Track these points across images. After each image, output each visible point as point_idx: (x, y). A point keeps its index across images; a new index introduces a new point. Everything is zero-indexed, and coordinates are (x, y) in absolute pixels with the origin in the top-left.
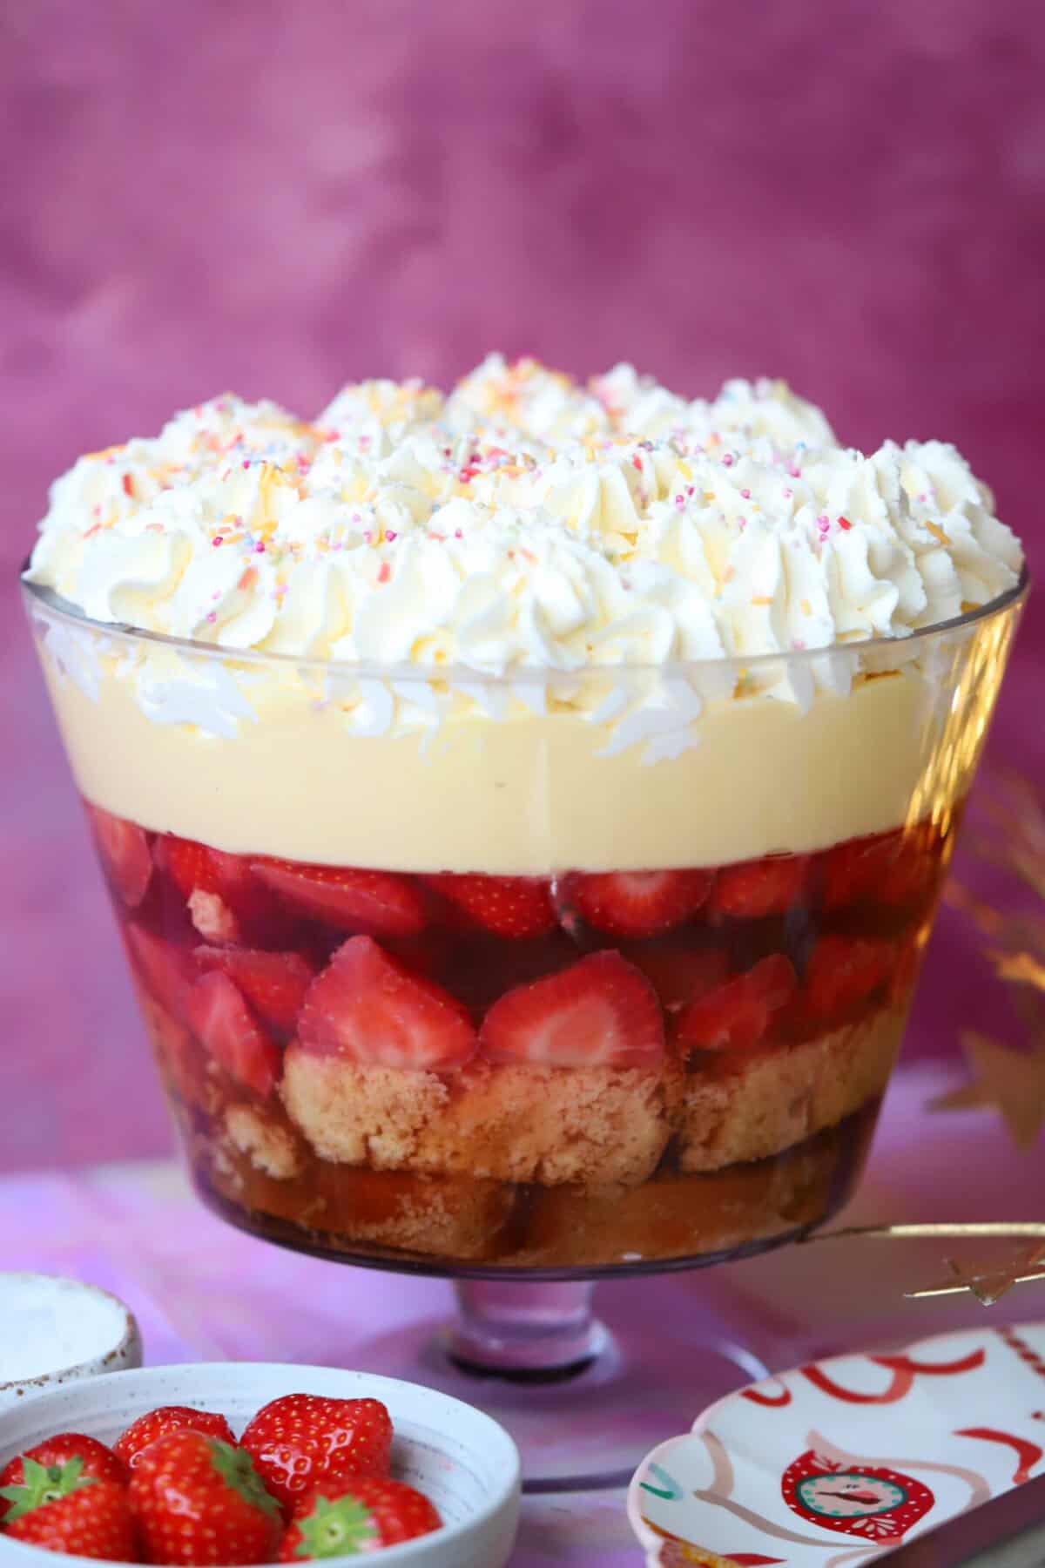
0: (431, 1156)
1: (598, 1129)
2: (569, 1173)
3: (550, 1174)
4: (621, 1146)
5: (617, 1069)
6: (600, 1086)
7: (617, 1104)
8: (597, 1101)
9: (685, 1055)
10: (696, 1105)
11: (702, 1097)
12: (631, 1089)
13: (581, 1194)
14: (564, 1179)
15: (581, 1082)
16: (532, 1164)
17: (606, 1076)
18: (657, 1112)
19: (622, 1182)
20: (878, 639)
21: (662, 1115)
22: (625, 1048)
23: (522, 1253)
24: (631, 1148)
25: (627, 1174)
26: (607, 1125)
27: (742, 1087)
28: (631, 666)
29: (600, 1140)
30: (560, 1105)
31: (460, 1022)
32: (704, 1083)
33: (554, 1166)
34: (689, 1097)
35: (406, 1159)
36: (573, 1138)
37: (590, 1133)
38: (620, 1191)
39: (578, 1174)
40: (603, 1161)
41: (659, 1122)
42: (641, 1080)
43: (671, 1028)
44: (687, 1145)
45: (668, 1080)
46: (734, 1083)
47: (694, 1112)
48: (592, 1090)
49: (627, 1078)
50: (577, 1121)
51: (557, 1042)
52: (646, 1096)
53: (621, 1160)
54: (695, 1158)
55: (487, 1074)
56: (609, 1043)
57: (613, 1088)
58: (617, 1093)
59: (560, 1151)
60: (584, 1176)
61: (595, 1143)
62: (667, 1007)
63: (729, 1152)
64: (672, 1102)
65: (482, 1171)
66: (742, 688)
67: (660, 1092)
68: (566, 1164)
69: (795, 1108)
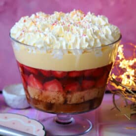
0: (40, 99)
1: (57, 98)
5: (58, 92)
6: (56, 94)
7: (58, 96)
9: (66, 91)
11: (69, 96)
12: (60, 94)
16: (50, 101)
19: (60, 104)
20: (86, 49)
21: (64, 97)
24: (60, 101)
28: (56, 49)
34: (67, 96)
36: (54, 99)
43: (64, 88)
47: (67, 98)
50: (54, 97)
54: (68, 102)
56: (57, 89)
57: (58, 94)
62: (63, 86)
65: (45, 101)
66: (69, 52)
67: (63, 95)
68: (53, 101)
69: (81, 98)
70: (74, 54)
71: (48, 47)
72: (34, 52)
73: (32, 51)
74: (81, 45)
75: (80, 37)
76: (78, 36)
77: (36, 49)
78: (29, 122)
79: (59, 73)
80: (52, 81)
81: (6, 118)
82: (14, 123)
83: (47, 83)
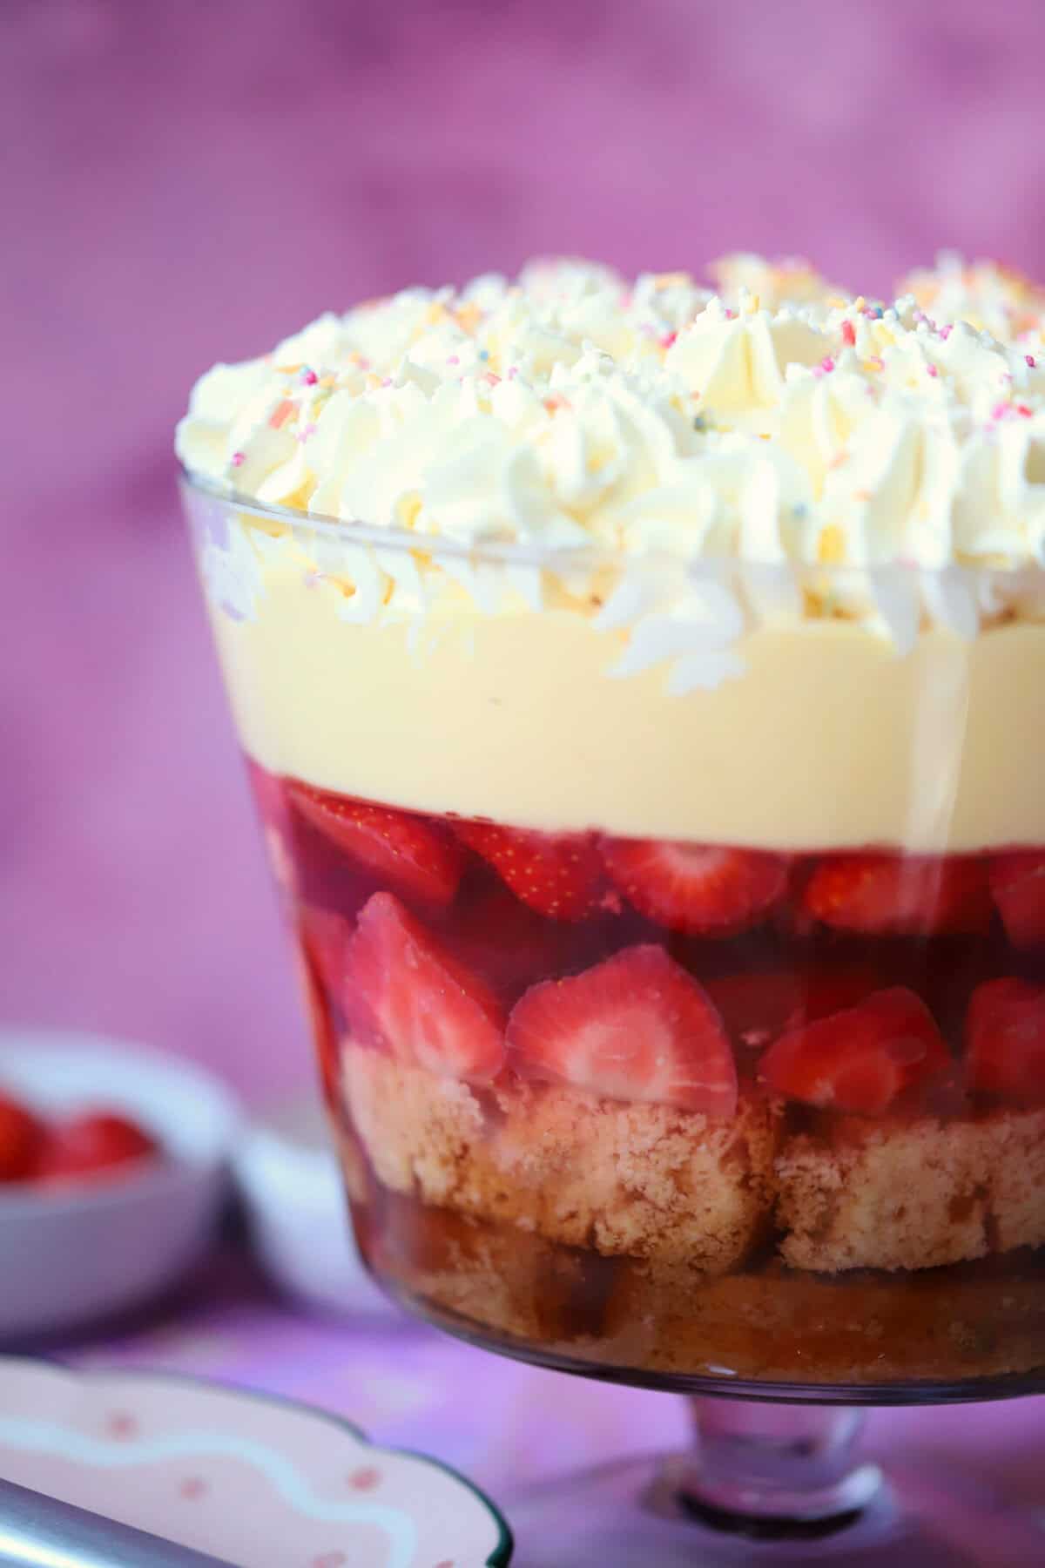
0: (473, 1195)
1: (661, 1191)
2: (627, 1240)
3: (605, 1241)
4: (692, 1216)
5: (683, 1112)
6: (658, 1130)
7: (680, 1159)
8: (653, 1150)
9: (776, 1107)
10: (793, 1178)
11: (799, 1168)
12: (697, 1140)
13: (643, 1272)
14: (622, 1247)
15: (632, 1122)
16: (583, 1222)
17: (666, 1118)
18: (737, 1178)
19: (697, 1263)
21: (744, 1184)
22: (687, 1083)
23: (582, 1340)
24: (706, 1222)
25: (702, 1256)
26: (670, 1184)
27: (861, 1162)
29: (662, 1204)
30: (610, 1149)
31: (484, 1017)
32: (806, 1150)
33: (608, 1229)
34: (781, 1164)
35: (450, 1195)
36: (634, 1196)
37: (649, 1192)
38: (693, 1278)
39: (639, 1244)
40: (669, 1232)
41: (739, 1193)
42: (711, 1128)
43: (746, 1066)
44: (788, 1231)
45: (752, 1136)
46: (848, 1157)
47: (790, 1188)
48: (645, 1134)
49: (696, 1125)
50: (629, 1172)
51: (599, 1064)
52: (719, 1152)
53: (692, 1234)
54: (798, 1249)
55: (527, 1095)
57: (675, 1136)
58: (679, 1145)
59: (616, 1210)
60: (646, 1249)
61: (655, 1207)
62: (744, 1036)
63: (850, 1251)
64: (757, 1168)
65: (526, 1222)
66: (817, 606)
67: (740, 1150)
68: (623, 1229)
69: (958, 1209)
70: (878, 627)
71: (563, 533)
72: (407, 602)
73: (390, 586)
74: (962, 517)
75: (963, 431)
76: (937, 416)
77: (422, 558)
78: (364, 1481)
79: (690, 871)
80: (610, 971)
81: (122, 1426)
82: (194, 1489)
83: (551, 993)
